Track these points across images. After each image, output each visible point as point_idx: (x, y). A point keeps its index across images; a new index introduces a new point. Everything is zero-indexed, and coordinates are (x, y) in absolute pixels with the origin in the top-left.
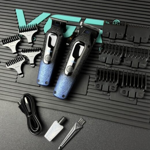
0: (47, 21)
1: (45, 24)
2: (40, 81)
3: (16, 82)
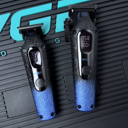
0: (10, 24)
1: (9, 29)
2: (43, 116)
3: (8, 118)
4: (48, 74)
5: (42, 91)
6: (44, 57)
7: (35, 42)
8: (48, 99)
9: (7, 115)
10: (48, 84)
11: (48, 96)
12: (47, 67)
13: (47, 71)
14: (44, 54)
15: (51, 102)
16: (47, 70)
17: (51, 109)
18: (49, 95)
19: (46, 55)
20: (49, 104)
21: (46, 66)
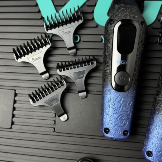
2: (110, 130)
3: (54, 131)
4: (138, 68)
5: (121, 93)
6: (140, 41)
7: (133, 14)
8: (126, 107)
9: (54, 126)
10: (133, 84)
11: (127, 103)
12: (139, 58)
13: (138, 64)
14: (142, 36)
15: (129, 113)
16: (138, 61)
17: (125, 124)
18: (129, 102)
19: (143, 38)
20: (125, 115)
21: (139, 56)
